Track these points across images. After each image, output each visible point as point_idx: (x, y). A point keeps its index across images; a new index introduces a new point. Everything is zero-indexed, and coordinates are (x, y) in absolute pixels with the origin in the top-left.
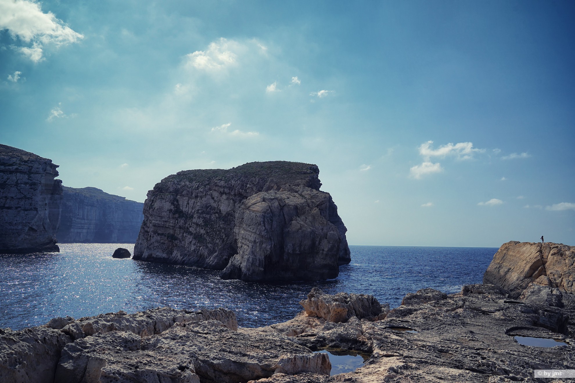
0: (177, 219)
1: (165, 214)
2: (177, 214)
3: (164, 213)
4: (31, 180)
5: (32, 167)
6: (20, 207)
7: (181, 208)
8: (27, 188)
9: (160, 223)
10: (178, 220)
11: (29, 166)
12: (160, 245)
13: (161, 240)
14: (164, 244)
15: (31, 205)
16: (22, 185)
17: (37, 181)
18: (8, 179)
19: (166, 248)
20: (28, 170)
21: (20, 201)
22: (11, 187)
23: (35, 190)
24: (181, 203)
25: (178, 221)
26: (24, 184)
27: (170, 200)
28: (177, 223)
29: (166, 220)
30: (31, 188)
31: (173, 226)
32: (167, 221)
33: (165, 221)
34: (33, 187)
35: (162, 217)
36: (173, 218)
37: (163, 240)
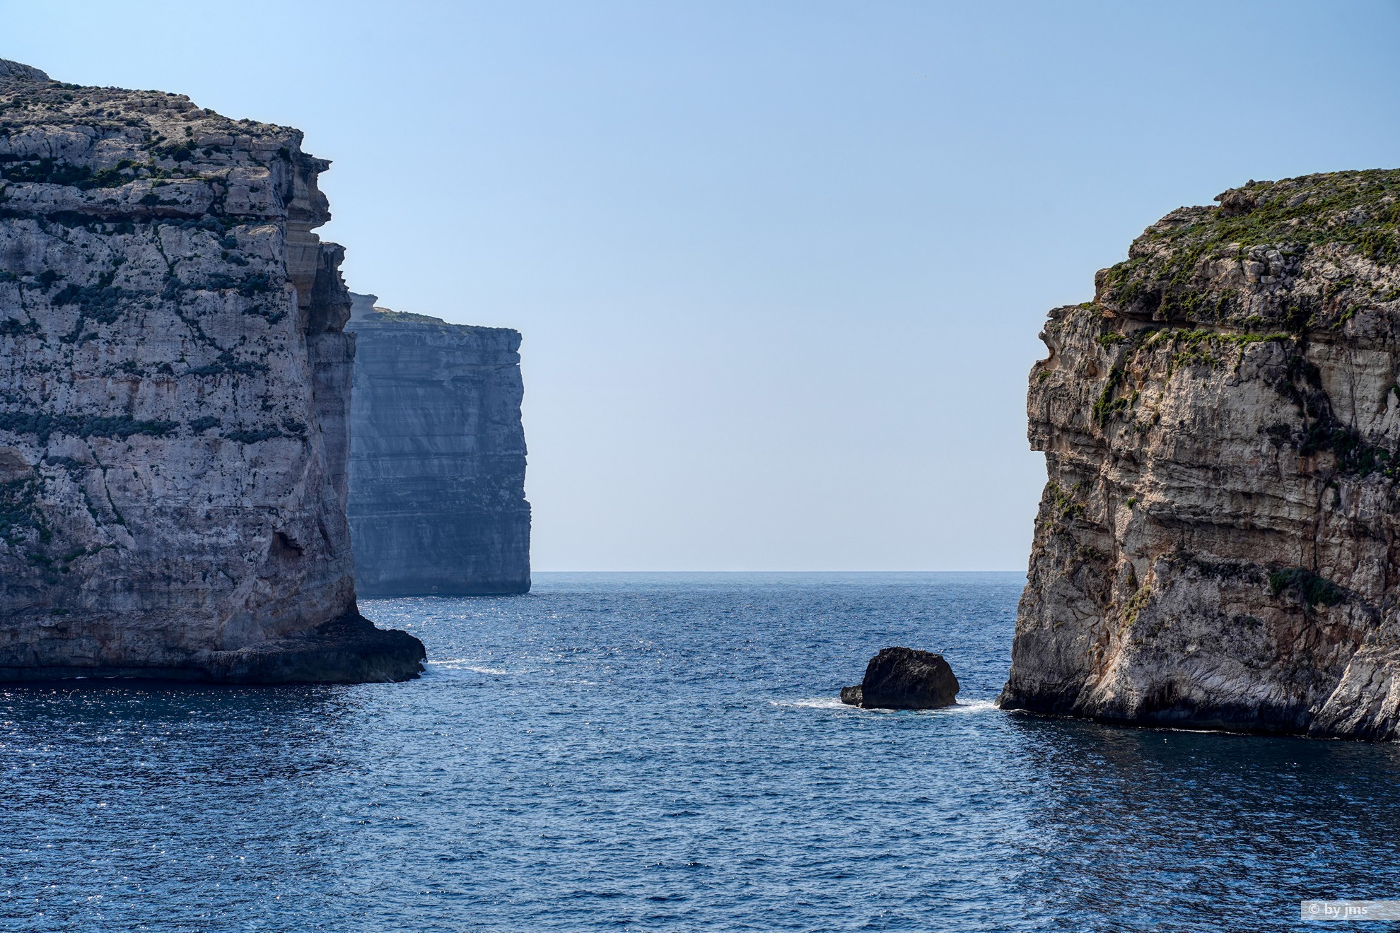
0: (1329, 483)
1: (1248, 451)
2: (1324, 449)
3: (1237, 448)
4: (240, 262)
5: (223, 181)
6: (217, 423)
7: (1346, 418)
8: (229, 307)
9: (1209, 504)
10: (1337, 488)
11: (210, 181)
12: (1225, 631)
13: (1224, 603)
14: (1254, 624)
15: (266, 408)
16: (204, 293)
17: (272, 267)
18: (118, 262)
19: (1269, 648)
20: (207, 203)
21: (208, 388)
22: (149, 306)
23: (274, 321)
24: (1336, 384)
25: (1337, 495)
26: (213, 287)
27: (1269, 372)
28: (1337, 503)
29: (1255, 486)
30: (254, 311)
31: (1305, 524)
32: (1261, 495)
33: (1248, 495)
34: (257, 300)
35: (1219, 473)
36: (1304, 476)
37: (1238, 600)
